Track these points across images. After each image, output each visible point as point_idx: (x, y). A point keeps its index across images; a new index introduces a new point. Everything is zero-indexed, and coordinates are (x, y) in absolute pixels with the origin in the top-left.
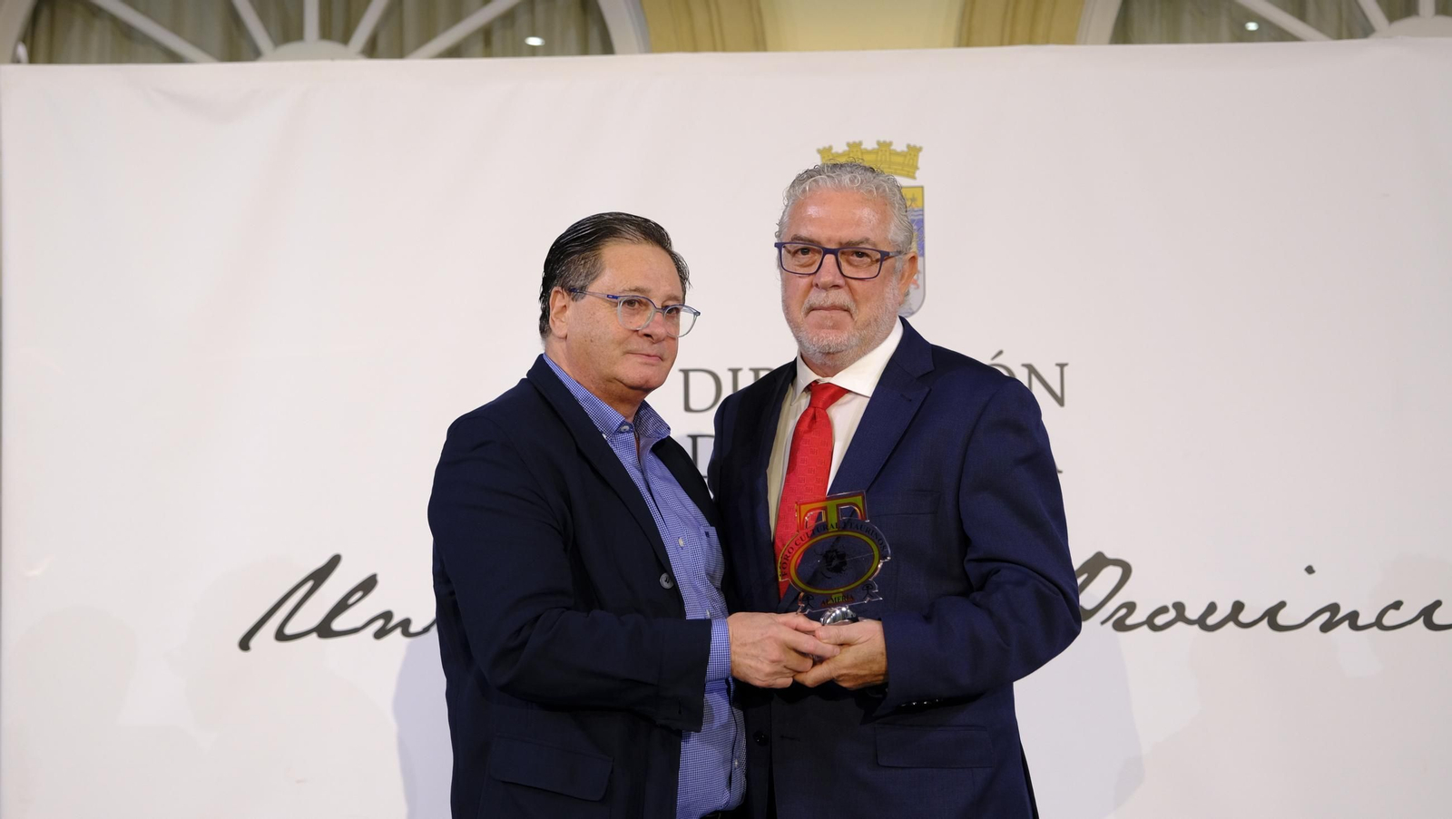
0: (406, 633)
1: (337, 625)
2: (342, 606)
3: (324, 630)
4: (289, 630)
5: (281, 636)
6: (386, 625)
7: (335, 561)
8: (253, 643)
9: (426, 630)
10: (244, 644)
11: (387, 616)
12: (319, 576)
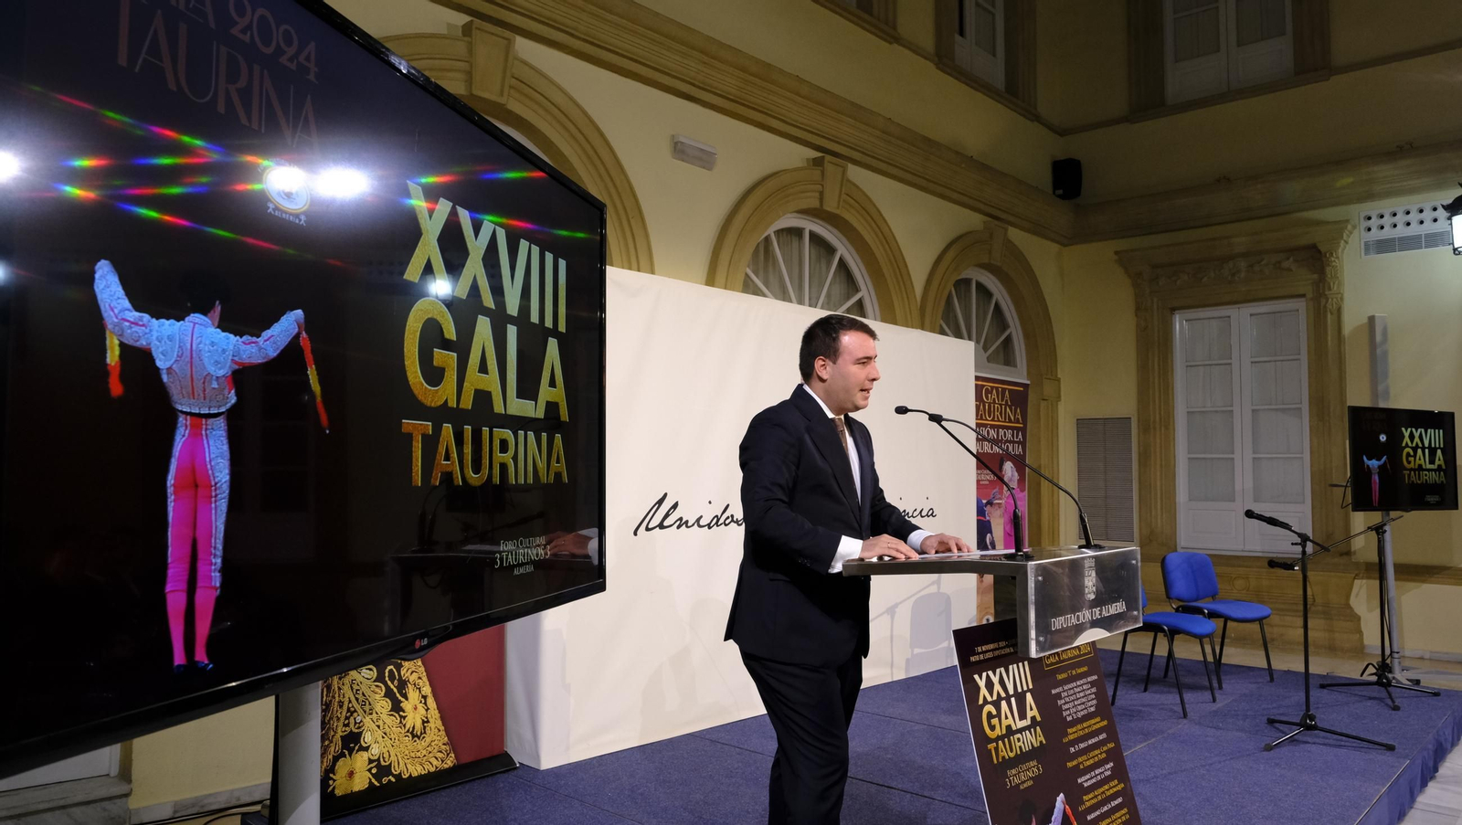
0: (687, 527)
1: (666, 524)
2: (667, 516)
3: (661, 526)
4: (650, 527)
5: (648, 529)
6: (682, 523)
7: (666, 495)
8: (638, 533)
9: (693, 525)
10: (635, 534)
11: (681, 519)
12: (660, 502)
